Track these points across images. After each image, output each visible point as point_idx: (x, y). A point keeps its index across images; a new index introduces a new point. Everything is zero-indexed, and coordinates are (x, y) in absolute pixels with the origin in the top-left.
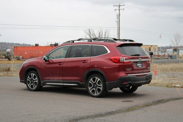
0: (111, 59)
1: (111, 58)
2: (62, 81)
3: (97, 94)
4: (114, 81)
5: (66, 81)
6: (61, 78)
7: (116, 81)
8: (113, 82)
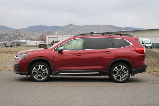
0: (136, 51)
1: (135, 49)
2: (82, 70)
3: (122, 80)
4: (140, 68)
5: (87, 70)
6: (81, 68)
7: (141, 68)
8: (138, 69)
